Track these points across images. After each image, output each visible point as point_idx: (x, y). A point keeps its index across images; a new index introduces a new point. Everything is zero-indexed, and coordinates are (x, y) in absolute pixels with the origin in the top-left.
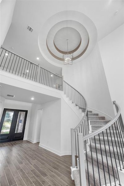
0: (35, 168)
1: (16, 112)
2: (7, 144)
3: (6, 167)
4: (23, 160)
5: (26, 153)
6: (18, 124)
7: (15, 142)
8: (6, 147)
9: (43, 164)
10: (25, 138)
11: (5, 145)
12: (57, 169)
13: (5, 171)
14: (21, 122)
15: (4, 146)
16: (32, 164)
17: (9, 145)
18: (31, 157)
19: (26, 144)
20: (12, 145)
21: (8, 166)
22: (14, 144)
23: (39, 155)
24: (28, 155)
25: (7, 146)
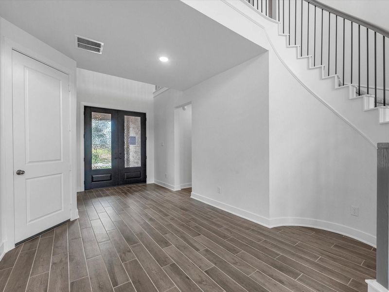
0: (215, 264)
1: (118, 116)
2: (111, 190)
3: (124, 253)
4: (167, 235)
5: (166, 215)
6: (128, 147)
7: (130, 188)
8: (112, 197)
9: (234, 251)
10: (151, 179)
11: (108, 192)
12: (295, 275)
13: (126, 264)
14: (134, 143)
15: (107, 195)
16: (198, 250)
17: (118, 192)
18: (183, 225)
19: (157, 192)
20: (126, 194)
21: (129, 251)
22: (128, 191)
23: (205, 222)
24: (172, 219)
25: (113, 194)
